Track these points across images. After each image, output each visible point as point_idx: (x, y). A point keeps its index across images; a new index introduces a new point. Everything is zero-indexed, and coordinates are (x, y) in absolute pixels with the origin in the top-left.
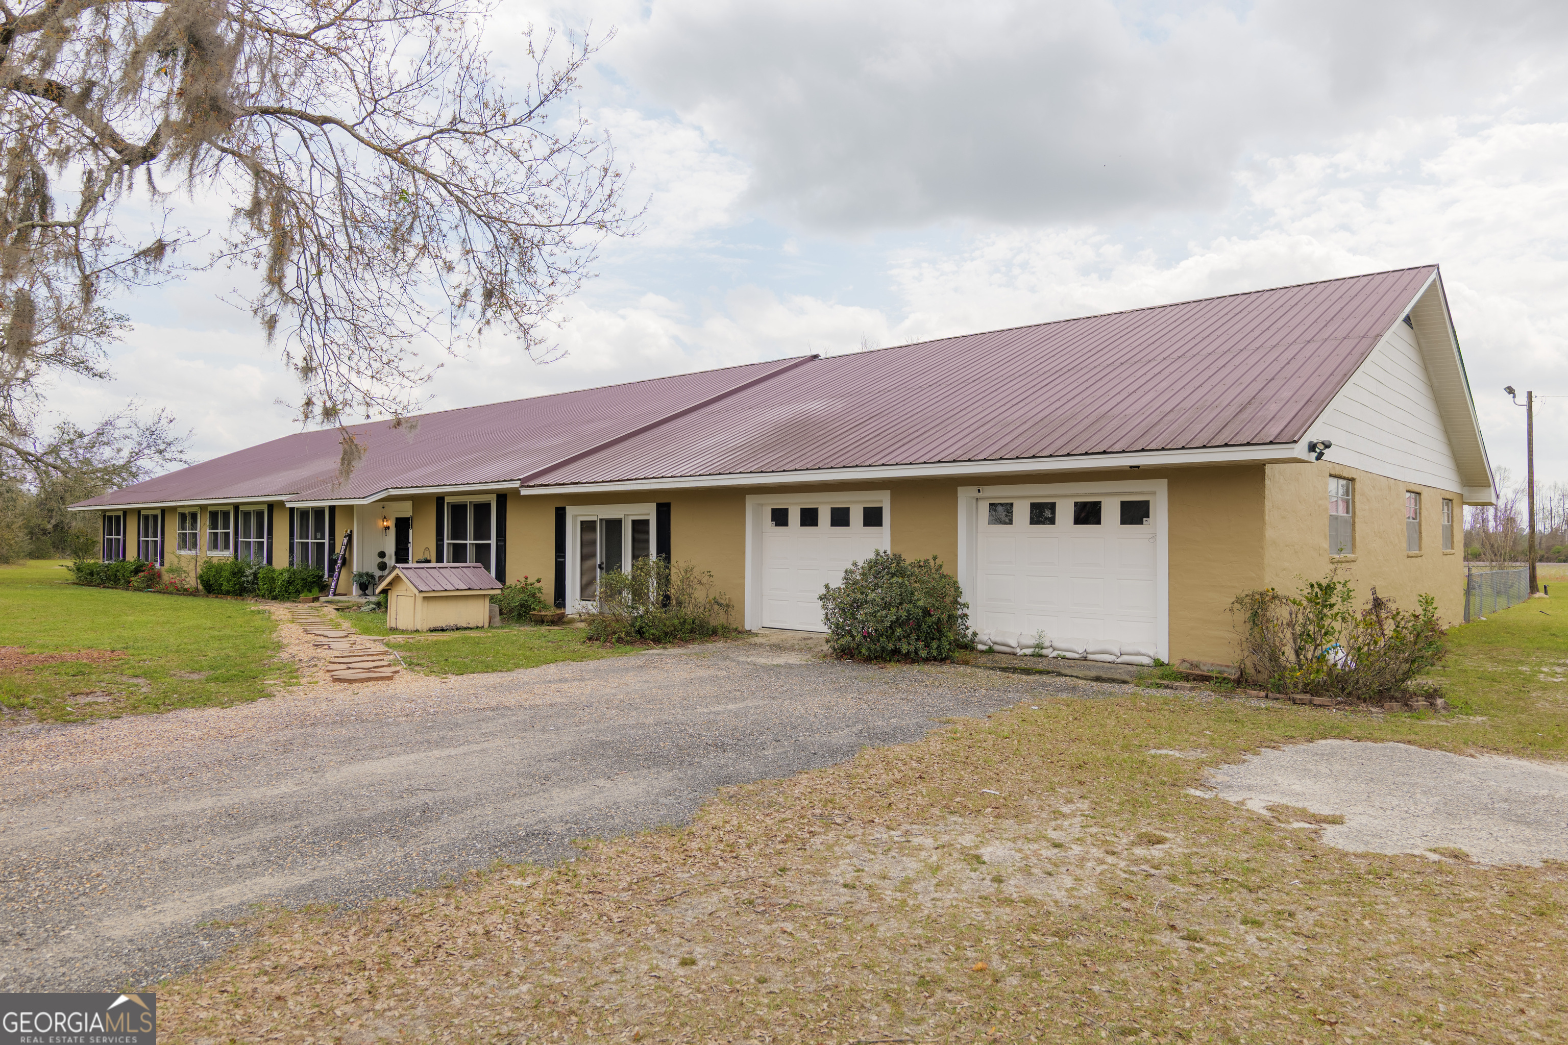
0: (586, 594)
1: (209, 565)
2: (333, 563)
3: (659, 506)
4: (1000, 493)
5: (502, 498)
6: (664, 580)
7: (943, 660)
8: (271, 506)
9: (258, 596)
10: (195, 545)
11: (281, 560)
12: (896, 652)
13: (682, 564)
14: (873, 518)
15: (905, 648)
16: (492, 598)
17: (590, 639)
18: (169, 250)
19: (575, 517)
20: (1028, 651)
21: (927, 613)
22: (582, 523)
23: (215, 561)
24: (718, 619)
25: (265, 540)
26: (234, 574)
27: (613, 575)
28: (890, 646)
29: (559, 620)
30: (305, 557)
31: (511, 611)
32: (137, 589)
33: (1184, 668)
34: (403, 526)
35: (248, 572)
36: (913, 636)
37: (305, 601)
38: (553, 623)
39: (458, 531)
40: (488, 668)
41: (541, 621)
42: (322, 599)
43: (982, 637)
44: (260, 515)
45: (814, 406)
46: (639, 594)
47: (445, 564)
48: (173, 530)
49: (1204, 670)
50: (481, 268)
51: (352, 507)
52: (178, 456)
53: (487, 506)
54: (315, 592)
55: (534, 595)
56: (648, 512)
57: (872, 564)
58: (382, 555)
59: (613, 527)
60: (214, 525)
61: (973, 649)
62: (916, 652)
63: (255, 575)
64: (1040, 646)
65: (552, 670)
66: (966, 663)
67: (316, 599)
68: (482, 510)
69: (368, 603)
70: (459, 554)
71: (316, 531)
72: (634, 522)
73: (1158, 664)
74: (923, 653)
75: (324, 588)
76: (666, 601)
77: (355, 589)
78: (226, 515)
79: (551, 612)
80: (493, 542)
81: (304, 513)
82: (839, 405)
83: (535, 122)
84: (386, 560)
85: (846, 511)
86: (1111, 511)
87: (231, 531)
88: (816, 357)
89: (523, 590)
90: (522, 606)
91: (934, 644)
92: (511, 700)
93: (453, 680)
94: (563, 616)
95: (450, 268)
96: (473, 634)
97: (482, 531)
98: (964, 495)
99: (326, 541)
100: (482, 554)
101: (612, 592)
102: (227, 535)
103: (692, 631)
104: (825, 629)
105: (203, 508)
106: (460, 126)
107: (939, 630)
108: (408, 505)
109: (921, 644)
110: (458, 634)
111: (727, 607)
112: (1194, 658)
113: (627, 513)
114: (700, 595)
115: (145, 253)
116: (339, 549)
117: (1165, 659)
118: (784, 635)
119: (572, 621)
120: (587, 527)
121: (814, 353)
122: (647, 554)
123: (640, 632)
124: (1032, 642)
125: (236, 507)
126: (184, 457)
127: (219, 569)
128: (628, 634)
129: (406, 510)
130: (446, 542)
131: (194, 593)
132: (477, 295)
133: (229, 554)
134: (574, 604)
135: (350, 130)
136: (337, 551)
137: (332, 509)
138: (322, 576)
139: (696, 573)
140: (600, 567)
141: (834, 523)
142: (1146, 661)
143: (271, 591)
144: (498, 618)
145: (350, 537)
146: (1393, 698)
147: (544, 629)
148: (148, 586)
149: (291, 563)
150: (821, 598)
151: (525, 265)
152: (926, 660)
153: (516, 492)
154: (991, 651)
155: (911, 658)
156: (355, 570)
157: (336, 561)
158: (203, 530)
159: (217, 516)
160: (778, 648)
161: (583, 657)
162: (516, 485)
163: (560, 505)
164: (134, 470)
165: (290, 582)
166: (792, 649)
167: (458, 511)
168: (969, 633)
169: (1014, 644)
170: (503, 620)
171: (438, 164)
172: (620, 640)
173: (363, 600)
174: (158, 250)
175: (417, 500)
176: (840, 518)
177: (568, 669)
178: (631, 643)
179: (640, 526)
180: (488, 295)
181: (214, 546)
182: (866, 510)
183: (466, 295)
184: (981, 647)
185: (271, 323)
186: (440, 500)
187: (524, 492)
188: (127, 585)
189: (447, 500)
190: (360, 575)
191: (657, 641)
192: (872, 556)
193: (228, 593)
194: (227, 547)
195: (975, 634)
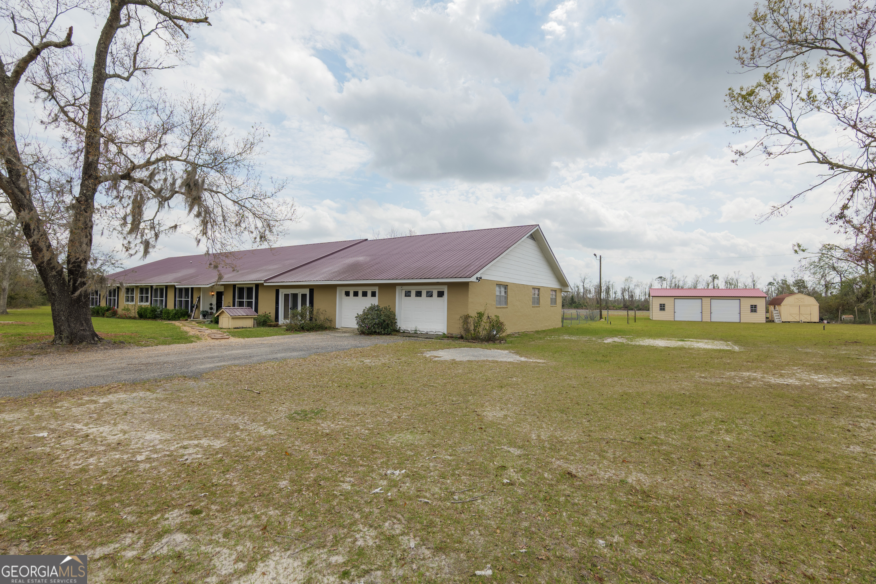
0: (286, 317)
1: (141, 308)
2: (192, 307)
3: (310, 290)
4: (408, 288)
5: (257, 286)
6: (311, 312)
7: (389, 334)
8: (167, 287)
9: (162, 319)
10: (133, 301)
11: (170, 306)
12: (375, 332)
13: (316, 308)
14: (373, 294)
15: (377, 331)
16: (254, 319)
17: (287, 330)
18: (178, 227)
19: (282, 293)
20: (413, 332)
21: (384, 321)
22: (285, 294)
23: (143, 306)
24: (328, 324)
25: (164, 299)
26: (152, 311)
27: (294, 311)
28: (374, 330)
29: (277, 326)
30: (181, 305)
31: (260, 323)
32: (107, 317)
33: (449, 335)
34: (220, 295)
35: (158, 310)
36: (380, 328)
37: (183, 320)
38: (274, 326)
39: (241, 296)
40: (256, 337)
41: (270, 326)
42: (189, 320)
43: (402, 328)
44: (162, 290)
45: (361, 259)
46: (303, 315)
47: (236, 307)
48: (123, 295)
49: (454, 335)
50: (259, 232)
51: (200, 288)
52: (120, 265)
53: (252, 288)
54: (186, 317)
55: (268, 318)
56: (307, 292)
57: (370, 308)
58: (211, 304)
59: (295, 296)
60: (142, 292)
61: (399, 332)
62: (381, 332)
63: (161, 311)
64: (416, 330)
65: (275, 337)
66: (395, 335)
67: (187, 320)
68: (250, 290)
69: (208, 321)
70: (241, 304)
71: (186, 295)
72: (302, 294)
73: (444, 334)
74: (383, 332)
75: (189, 316)
76: (311, 319)
77: (201, 316)
78: (147, 290)
79: (274, 323)
80: (254, 300)
81: (181, 290)
82: (368, 259)
83: (274, 197)
84: (212, 306)
85: (349, 292)
86: (424, 293)
87: (149, 295)
88: (367, 240)
89: (264, 316)
90: (264, 321)
91: (386, 330)
92: (265, 342)
93: (247, 339)
94: (278, 324)
95: (252, 232)
96: (248, 329)
97: (250, 296)
98: (398, 288)
99: (190, 299)
100: (249, 304)
101: (294, 316)
102: (147, 297)
103: (319, 328)
104: (357, 327)
105: (137, 287)
106: (254, 197)
107: (388, 326)
108: (223, 287)
109: (382, 330)
110: (243, 329)
111: (331, 321)
112: (451, 332)
113: (300, 292)
114: (322, 317)
115: (172, 227)
116: (195, 302)
117: (446, 333)
118: (347, 329)
119: (281, 326)
120: (286, 296)
121: (366, 238)
122: (306, 304)
123: (302, 328)
124: (414, 329)
125: (152, 287)
126: (122, 266)
127: (146, 309)
128: (299, 328)
129: (222, 289)
130: (236, 300)
131: (134, 318)
132: (258, 239)
133: (148, 303)
134: (281, 320)
135: (225, 195)
136: (194, 303)
137: (192, 288)
138: (188, 312)
139: (321, 311)
140: (291, 309)
141: (363, 296)
142: (441, 333)
143: (168, 317)
144: (256, 325)
145: (199, 298)
146: (492, 340)
147: (272, 328)
148: (113, 316)
149: (175, 307)
150: (356, 317)
151: (271, 231)
152: (384, 334)
153: (262, 284)
154: (404, 332)
155: (379, 334)
156: (201, 310)
157: (194, 307)
158: (137, 295)
159: (143, 290)
160: (345, 332)
161: (284, 335)
162: (263, 282)
163: (277, 289)
164: (102, 271)
165: (176, 314)
166: (349, 332)
167: (241, 290)
168: (398, 328)
169: (409, 330)
170: (257, 326)
171: (248, 205)
172: (296, 330)
173: (205, 320)
174: (176, 227)
175: (226, 286)
176: (365, 294)
177: (280, 337)
178: (300, 331)
179: (304, 296)
180: (261, 237)
181: (142, 300)
182: (372, 292)
183: (255, 238)
184: (401, 331)
185: (199, 241)
186: (234, 286)
187: (265, 284)
188: (103, 315)
189: (237, 286)
190: (203, 312)
191: (308, 330)
192: (371, 306)
193: (149, 318)
194: (147, 301)
195: (400, 328)
